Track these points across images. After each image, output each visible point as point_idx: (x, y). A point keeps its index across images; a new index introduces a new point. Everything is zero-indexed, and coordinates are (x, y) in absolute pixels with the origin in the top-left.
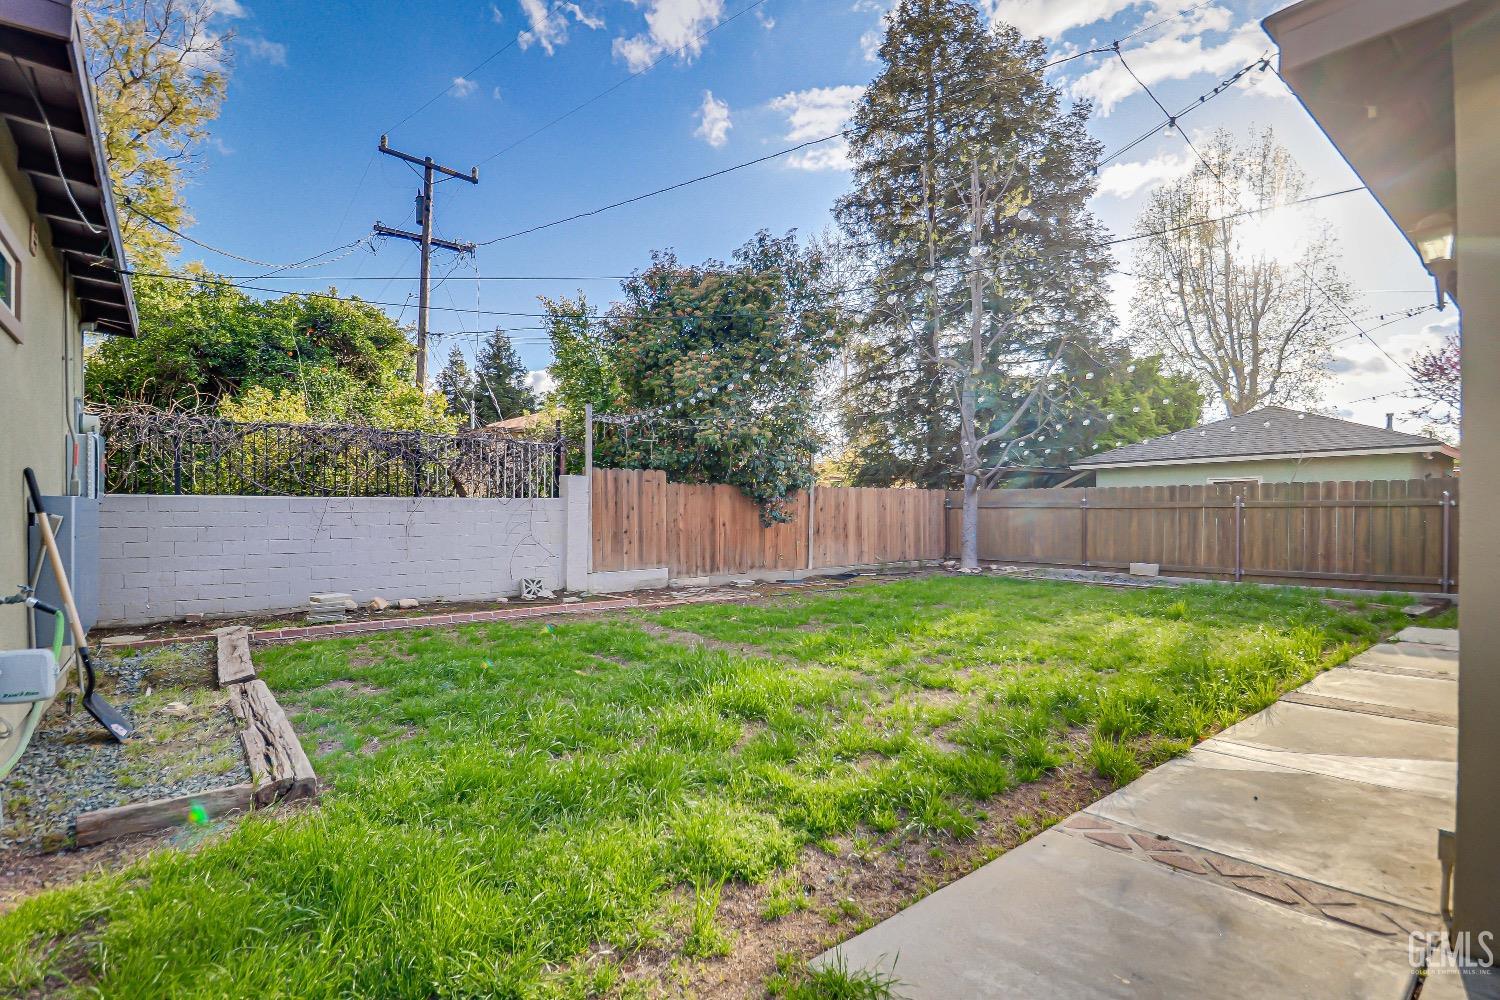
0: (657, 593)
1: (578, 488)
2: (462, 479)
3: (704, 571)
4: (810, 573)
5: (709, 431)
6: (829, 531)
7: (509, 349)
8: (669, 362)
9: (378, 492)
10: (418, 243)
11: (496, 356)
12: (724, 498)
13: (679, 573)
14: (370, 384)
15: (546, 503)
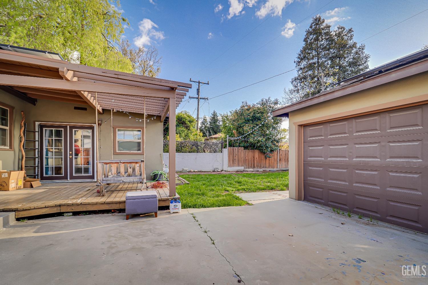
0: (241, 172)
1: (226, 151)
2: (205, 149)
3: (252, 168)
4: (278, 169)
5: (251, 140)
6: (283, 160)
7: (217, 115)
8: (243, 126)
9: (191, 152)
10: (197, 99)
11: (214, 118)
12: (257, 153)
13: (246, 168)
14: (188, 130)
15: (220, 154)
